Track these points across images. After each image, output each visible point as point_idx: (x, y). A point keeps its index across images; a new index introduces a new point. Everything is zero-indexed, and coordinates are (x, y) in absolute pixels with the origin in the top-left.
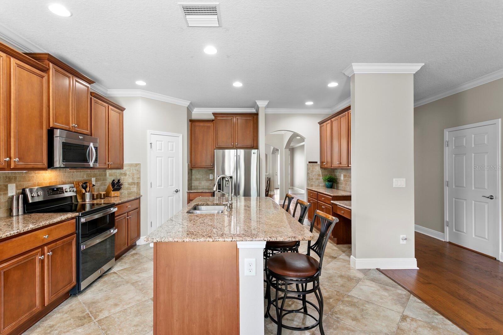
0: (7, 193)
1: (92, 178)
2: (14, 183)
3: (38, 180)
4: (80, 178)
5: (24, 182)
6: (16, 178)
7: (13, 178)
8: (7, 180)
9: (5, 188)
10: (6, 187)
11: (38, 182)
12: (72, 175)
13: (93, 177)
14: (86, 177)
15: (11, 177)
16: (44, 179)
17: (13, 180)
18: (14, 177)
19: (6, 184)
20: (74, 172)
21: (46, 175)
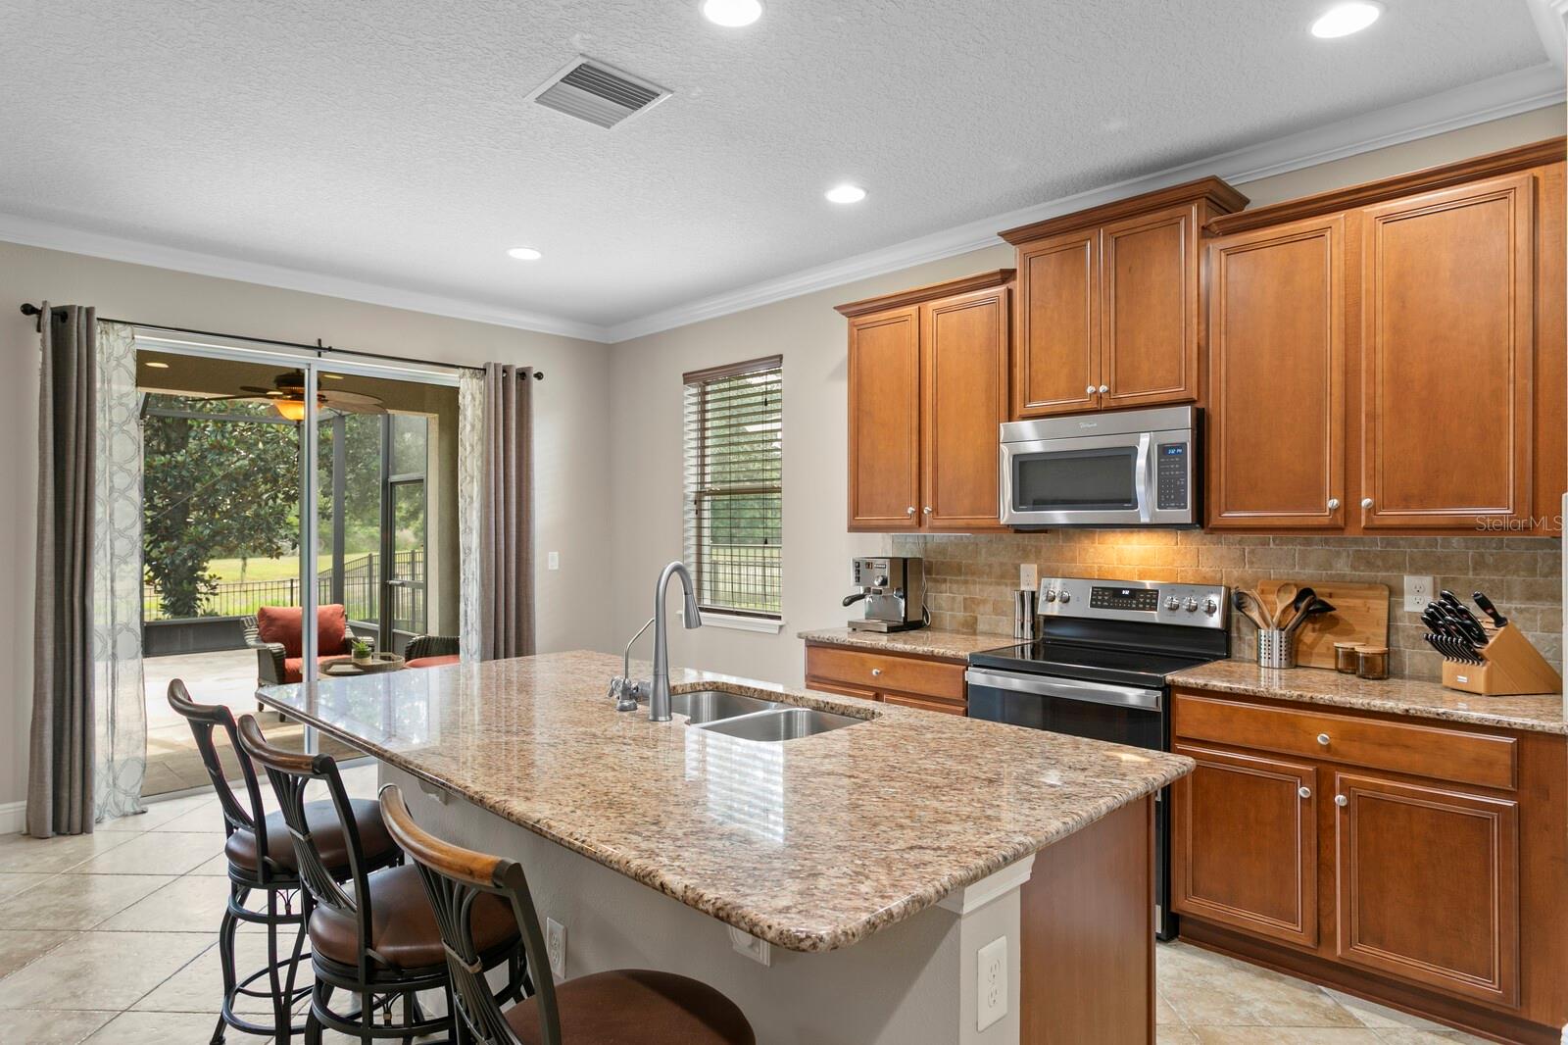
0: (1019, 584)
1: (1406, 578)
2: (1036, 562)
3: (1100, 560)
4: (1302, 567)
5: (1058, 561)
6: (1040, 552)
7: (1033, 550)
8: (1020, 553)
9: (1014, 571)
10: (1017, 568)
11: (1100, 567)
12: (1252, 552)
13: (1417, 571)
14: (1354, 568)
15: (1029, 547)
16: (1120, 560)
17: (1032, 557)
18: (1036, 547)
19: (1017, 562)
20: (1269, 545)
21: (1129, 547)
